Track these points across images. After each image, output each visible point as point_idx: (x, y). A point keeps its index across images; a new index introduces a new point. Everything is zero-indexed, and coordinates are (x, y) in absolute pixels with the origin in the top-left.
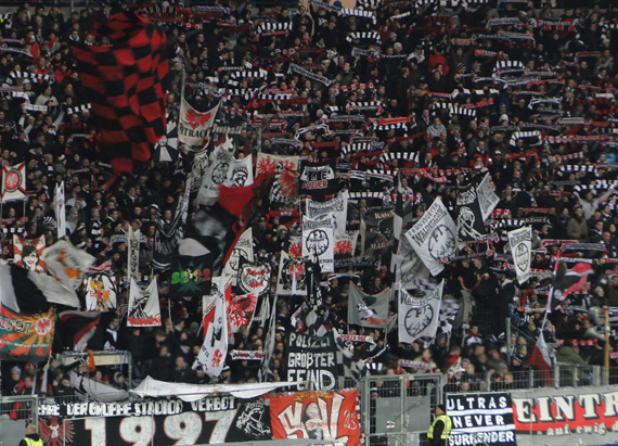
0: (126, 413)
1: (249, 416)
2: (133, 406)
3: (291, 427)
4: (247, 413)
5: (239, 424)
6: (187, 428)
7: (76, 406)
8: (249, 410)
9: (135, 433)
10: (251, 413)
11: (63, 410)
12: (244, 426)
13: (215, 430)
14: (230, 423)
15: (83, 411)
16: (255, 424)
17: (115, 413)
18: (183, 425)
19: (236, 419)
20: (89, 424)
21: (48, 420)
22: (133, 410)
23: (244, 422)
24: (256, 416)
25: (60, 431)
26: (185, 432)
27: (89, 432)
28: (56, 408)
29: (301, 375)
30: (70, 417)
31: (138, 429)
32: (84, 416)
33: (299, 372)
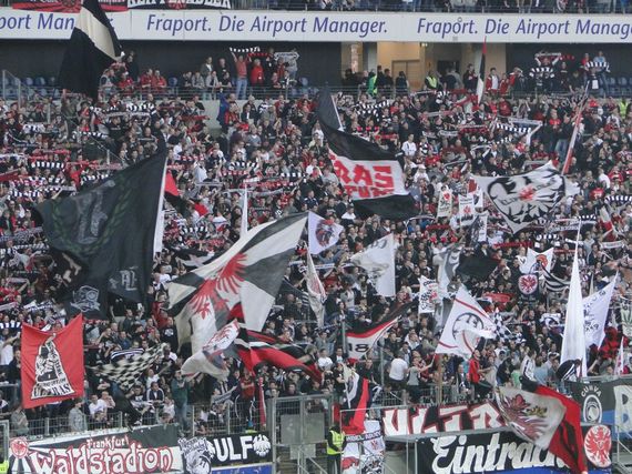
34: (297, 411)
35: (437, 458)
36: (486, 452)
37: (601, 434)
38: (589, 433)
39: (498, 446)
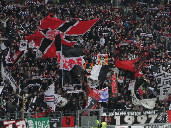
0: (125, 115)
2: (127, 113)
4: (161, 116)
5: (158, 119)
6: (143, 119)
8: (161, 115)
9: (128, 120)
10: (162, 116)
12: (159, 119)
13: (151, 120)
14: (155, 118)
15: (113, 114)
16: (162, 119)
17: (122, 115)
19: (157, 117)
21: (104, 117)
23: (159, 118)
24: (163, 117)
25: (107, 119)
26: (142, 120)
27: (116, 119)
28: (106, 114)
31: (129, 119)
32: (113, 116)
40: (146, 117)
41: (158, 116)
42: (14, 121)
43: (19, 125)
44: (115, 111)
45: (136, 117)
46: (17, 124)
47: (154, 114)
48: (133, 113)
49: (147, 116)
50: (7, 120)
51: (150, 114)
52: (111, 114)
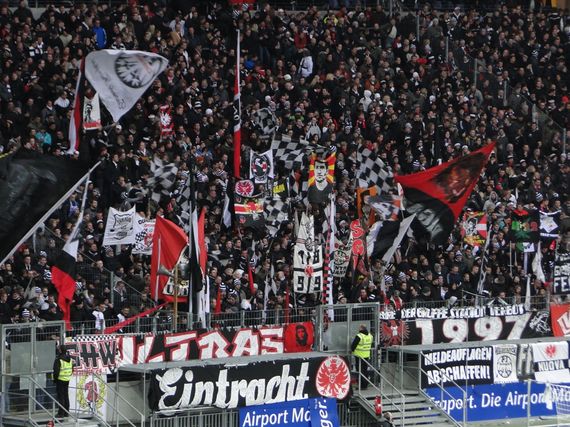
0: (444, 316)
1: (539, 320)
2: (449, 311)
3: (567, 329)
4: (538, 317)
5: (532, 325)
6: (491, 328)
7: (407, 311)
8: (540, 314)
9: (453, 331)
10: (541, 317)
11: (398, 316)
12: (536, 327)
13: (514, 329)
14: (524, 325)
15: (413, 314)
17: (436, 316)
18: (488, 326)
19: (529, 321)
20: (419, 324)
21: (388, 323)
22: (449, 315)
23: (535, 323)
24: (543, 319)
25: (399, 330)
26: (490, 331)
27: (420, 330)
28: (393, 314)
29: (565, 281)
30: (405, 319)
31: (455, 328)
32: (413, 318)
33: (563, 278)
34: (28, 339)
35: (163, 397)
36: (216, 390)
37: (333, 366)
38: (322, 366)
39: (228, 384)
40: (500, 322)
41: (532, 317)
42: (194, 335)
43: (207, 346)
44: (418, 306)
45: (471, 322)
46: (201, 343)
47: (519, 314)
48: (465, 312)
49: (502, 318)
50: (175, 334)
51: (508, 313)
52: (407, 313)
